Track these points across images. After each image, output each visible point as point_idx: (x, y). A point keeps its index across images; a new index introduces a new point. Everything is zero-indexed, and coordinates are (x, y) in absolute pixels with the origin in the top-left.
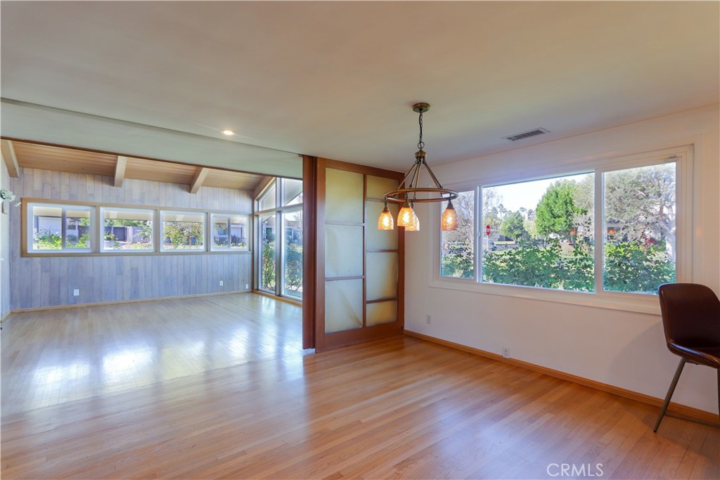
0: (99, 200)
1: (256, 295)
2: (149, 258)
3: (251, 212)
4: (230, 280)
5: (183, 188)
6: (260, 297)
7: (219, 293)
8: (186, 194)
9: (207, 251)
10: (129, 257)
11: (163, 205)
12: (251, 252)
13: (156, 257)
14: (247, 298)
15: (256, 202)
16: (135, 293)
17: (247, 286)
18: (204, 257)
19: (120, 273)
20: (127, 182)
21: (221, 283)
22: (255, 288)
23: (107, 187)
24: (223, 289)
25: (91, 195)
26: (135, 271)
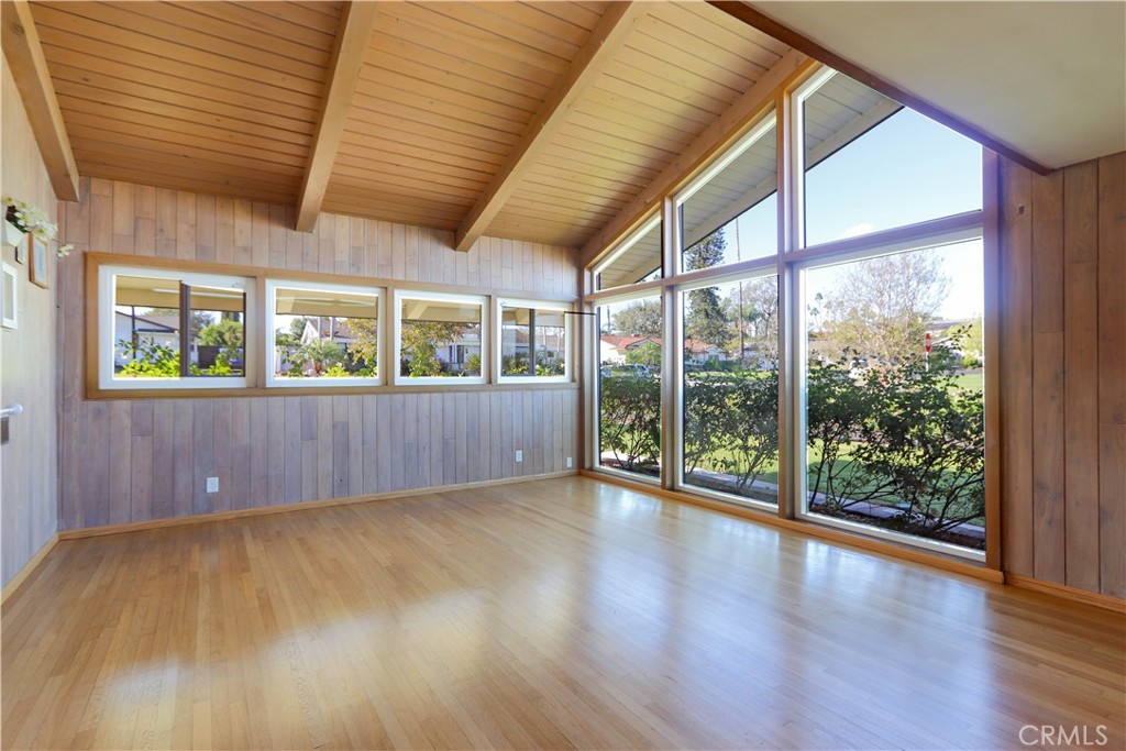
0: (262, 262)
1: (588, 482)
2: (370, 400)
3: (574, 296)
4: (536, 450)
5: (440, 239)
6: (597, 484)
7: (516, 479)
8: (448, 252)
9: (490, 382)
10: (327, 399)
11: (399, 276)
12: (575, 385)
13: (387, 396)
14: (570, 487)
15: (587, 274)
16: (343, 482)
17: (570, 462)
18: (484, 396)
19: (309, 435)
20: (324, 220)
21: (519, 456)
22: (587, 465)
23: (280, 231)
24: (522, 469)
25: (245, 249)
26: (341, 429)
